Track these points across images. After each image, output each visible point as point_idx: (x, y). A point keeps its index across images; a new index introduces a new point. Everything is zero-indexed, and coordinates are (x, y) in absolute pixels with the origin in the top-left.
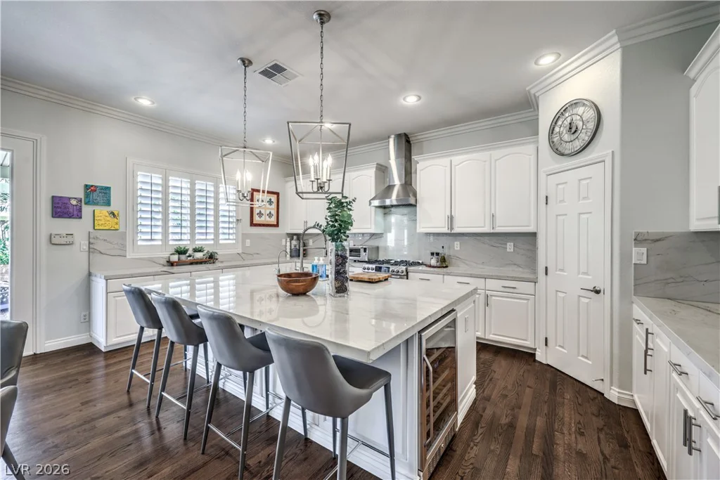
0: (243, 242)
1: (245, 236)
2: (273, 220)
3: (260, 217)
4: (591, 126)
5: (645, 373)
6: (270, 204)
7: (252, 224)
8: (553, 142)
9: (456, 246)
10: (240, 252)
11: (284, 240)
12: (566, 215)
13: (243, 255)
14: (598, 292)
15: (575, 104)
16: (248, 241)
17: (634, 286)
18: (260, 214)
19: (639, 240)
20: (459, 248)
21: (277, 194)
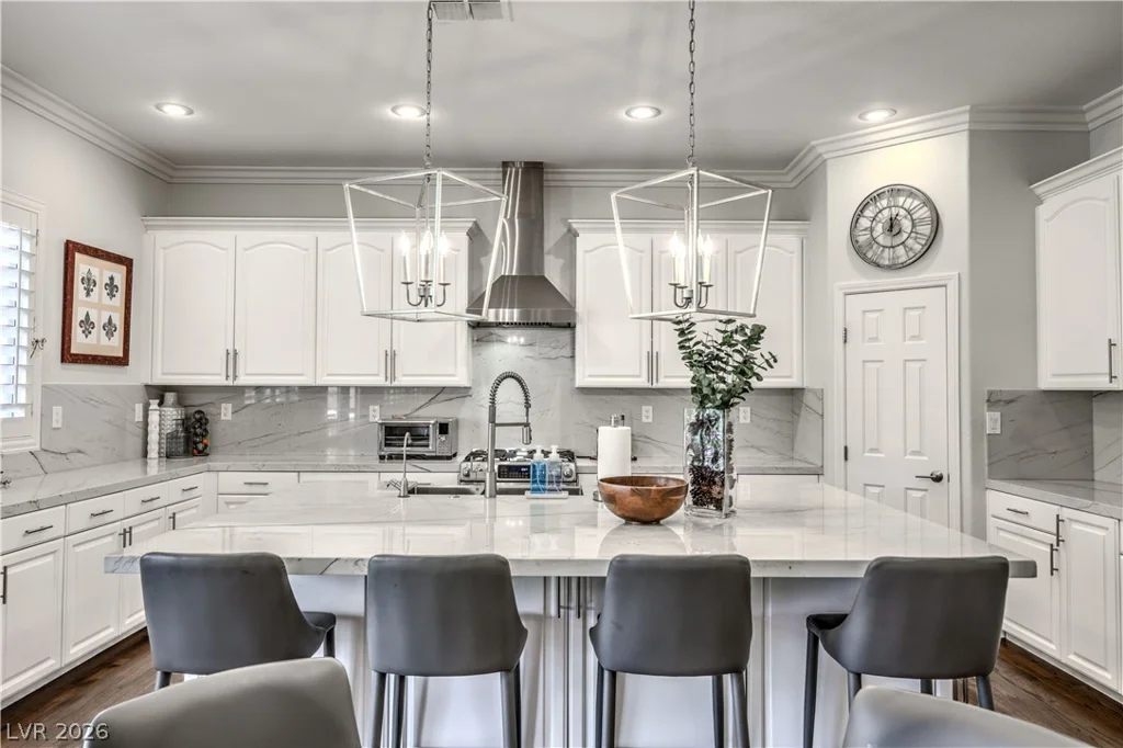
0: (46, 416)
1: (50, 394)
2: (113, 346)
3: (87, 333)
4: (926, 230)
5: (1052, 574)
6: (111, 295)
7: (67, 356)
8: (857, 242)
9: (644, 413)
10: (36, 448)
11: (139, 408)
12: (882, 361)
13: (44, 458)
14: (938, 479)
15: (894, 191)
16: (57, 411)
17: (990, 464)
18: (87, 324)
19: (994, 401)
20: (650, 420)
21: (127, 263)
